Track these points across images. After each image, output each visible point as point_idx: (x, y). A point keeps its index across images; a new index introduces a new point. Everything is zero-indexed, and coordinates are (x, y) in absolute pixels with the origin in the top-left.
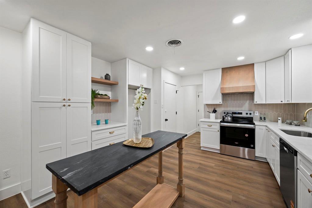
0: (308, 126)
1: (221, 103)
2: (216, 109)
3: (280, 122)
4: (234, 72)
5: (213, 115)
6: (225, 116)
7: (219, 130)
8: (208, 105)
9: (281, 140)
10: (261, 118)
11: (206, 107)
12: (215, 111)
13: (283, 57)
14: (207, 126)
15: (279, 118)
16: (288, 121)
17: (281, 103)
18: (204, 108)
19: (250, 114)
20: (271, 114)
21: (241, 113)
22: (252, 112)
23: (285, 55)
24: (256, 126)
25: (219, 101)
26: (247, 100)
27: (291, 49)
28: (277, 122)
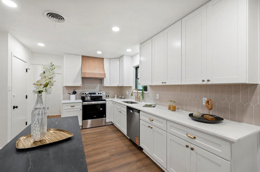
0: (128, 98)
1: (81, 86)
2: (76, 91)
3: (116, 97)
4: (91, 61)
5: (73, 97)
6: (86, 96)
7: (82, 109)
8: (67, 87)
9: (127, 107)
10: (106, 96)
11: (65, 89)
12: (75, 93)
13: (119, 59)
14: (70, 107)
15: (116, 95)
16: (120, 97)
17: (118, 86)
18: (63, 90)
19: (101, 93)
20: (111, 93)
21: (95, 94)
22: (102, 92)
23: (120, 58)
24: (107, 102)
25: (79, 83)
26: (98, 84)
27: (123, 55)
28: (114, 98)
